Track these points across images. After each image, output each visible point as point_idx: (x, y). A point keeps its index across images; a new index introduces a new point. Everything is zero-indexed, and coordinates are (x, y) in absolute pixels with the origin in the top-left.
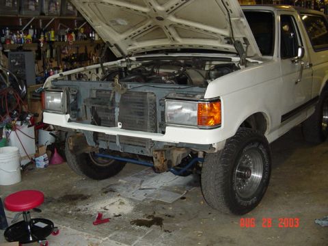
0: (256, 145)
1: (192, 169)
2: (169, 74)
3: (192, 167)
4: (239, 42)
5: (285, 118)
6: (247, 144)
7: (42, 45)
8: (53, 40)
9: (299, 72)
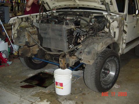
0: (113, 58)
1: (80, 68)
2: (71, 19)
3: (80, 67)
4: (108, 4)
5: (128, 44)
6: (109, 57)
7: (14, 4)
8: (19, 2)
9: (136, 22)
